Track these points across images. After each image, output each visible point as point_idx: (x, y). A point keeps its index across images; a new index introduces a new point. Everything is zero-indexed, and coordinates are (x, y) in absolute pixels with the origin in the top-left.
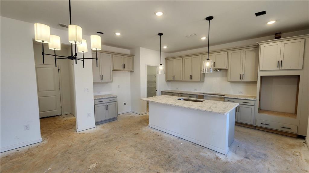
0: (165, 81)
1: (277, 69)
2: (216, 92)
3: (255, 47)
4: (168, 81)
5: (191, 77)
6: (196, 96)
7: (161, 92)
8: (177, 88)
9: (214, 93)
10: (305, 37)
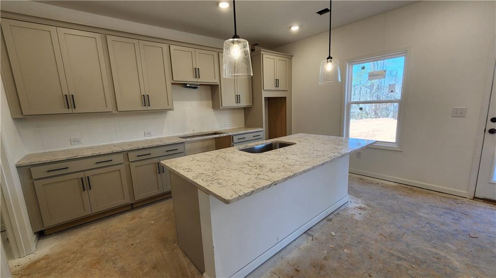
1: (275, 89)
5: (146, 100)
10: (288, 57)
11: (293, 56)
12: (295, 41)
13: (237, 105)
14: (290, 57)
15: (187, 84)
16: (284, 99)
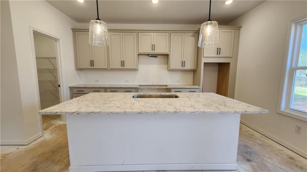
0: (75, 70)
1: (216, 56)
2: (153, 82)
3: (194, 32)
4: (80, 69)
5: (123, 64)
6: (134, 90)
7: (70, 87)
8: (97, 81)
9: (151, 84)
10: (235, 28)
11: (241, 27)
12: (243, 14)
13: (182, 68)
14: (238, 28)
15: (149, 54)
16: (228, 64)
